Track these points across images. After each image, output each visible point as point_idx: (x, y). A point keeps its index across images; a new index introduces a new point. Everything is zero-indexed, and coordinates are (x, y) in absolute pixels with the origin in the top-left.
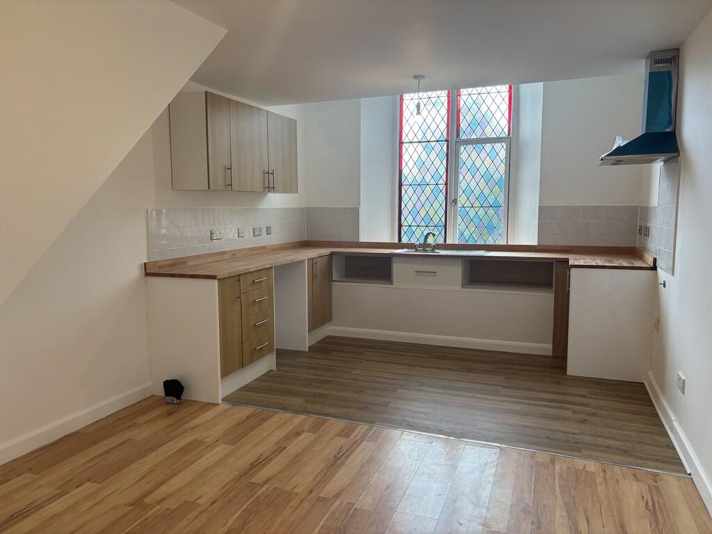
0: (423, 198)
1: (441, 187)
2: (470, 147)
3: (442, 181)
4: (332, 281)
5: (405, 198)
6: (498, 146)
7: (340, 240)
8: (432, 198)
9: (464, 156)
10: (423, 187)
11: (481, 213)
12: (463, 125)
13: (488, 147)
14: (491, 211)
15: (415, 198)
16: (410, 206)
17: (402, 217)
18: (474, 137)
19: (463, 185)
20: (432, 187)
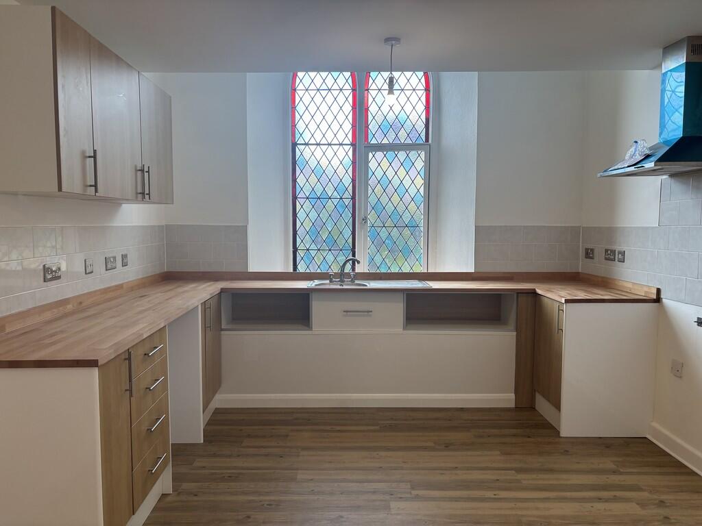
0: (324, 216)
1: (347, 202)
2: (379, 155)
3: (348, 195)
4: (222, 330)
5: (301, 215)
6: (413, 154)
7: (220, 271)
8: (335, 216)
9: (373, 165)
10: (324, 201)
11: (395, 232)
12: (373, 127)
13: (402, 155)
14: (407, 232)
15: (313, 215)
16: (308, 225)
17: (298, 239)
18: (385, 141)
19: (372, 200)
20: (336, 201)
